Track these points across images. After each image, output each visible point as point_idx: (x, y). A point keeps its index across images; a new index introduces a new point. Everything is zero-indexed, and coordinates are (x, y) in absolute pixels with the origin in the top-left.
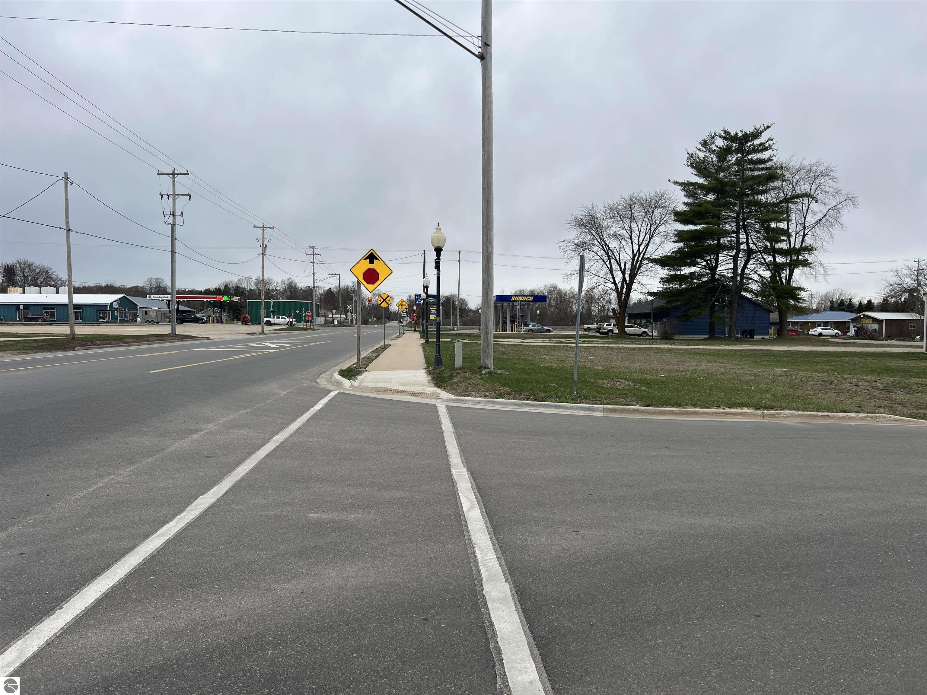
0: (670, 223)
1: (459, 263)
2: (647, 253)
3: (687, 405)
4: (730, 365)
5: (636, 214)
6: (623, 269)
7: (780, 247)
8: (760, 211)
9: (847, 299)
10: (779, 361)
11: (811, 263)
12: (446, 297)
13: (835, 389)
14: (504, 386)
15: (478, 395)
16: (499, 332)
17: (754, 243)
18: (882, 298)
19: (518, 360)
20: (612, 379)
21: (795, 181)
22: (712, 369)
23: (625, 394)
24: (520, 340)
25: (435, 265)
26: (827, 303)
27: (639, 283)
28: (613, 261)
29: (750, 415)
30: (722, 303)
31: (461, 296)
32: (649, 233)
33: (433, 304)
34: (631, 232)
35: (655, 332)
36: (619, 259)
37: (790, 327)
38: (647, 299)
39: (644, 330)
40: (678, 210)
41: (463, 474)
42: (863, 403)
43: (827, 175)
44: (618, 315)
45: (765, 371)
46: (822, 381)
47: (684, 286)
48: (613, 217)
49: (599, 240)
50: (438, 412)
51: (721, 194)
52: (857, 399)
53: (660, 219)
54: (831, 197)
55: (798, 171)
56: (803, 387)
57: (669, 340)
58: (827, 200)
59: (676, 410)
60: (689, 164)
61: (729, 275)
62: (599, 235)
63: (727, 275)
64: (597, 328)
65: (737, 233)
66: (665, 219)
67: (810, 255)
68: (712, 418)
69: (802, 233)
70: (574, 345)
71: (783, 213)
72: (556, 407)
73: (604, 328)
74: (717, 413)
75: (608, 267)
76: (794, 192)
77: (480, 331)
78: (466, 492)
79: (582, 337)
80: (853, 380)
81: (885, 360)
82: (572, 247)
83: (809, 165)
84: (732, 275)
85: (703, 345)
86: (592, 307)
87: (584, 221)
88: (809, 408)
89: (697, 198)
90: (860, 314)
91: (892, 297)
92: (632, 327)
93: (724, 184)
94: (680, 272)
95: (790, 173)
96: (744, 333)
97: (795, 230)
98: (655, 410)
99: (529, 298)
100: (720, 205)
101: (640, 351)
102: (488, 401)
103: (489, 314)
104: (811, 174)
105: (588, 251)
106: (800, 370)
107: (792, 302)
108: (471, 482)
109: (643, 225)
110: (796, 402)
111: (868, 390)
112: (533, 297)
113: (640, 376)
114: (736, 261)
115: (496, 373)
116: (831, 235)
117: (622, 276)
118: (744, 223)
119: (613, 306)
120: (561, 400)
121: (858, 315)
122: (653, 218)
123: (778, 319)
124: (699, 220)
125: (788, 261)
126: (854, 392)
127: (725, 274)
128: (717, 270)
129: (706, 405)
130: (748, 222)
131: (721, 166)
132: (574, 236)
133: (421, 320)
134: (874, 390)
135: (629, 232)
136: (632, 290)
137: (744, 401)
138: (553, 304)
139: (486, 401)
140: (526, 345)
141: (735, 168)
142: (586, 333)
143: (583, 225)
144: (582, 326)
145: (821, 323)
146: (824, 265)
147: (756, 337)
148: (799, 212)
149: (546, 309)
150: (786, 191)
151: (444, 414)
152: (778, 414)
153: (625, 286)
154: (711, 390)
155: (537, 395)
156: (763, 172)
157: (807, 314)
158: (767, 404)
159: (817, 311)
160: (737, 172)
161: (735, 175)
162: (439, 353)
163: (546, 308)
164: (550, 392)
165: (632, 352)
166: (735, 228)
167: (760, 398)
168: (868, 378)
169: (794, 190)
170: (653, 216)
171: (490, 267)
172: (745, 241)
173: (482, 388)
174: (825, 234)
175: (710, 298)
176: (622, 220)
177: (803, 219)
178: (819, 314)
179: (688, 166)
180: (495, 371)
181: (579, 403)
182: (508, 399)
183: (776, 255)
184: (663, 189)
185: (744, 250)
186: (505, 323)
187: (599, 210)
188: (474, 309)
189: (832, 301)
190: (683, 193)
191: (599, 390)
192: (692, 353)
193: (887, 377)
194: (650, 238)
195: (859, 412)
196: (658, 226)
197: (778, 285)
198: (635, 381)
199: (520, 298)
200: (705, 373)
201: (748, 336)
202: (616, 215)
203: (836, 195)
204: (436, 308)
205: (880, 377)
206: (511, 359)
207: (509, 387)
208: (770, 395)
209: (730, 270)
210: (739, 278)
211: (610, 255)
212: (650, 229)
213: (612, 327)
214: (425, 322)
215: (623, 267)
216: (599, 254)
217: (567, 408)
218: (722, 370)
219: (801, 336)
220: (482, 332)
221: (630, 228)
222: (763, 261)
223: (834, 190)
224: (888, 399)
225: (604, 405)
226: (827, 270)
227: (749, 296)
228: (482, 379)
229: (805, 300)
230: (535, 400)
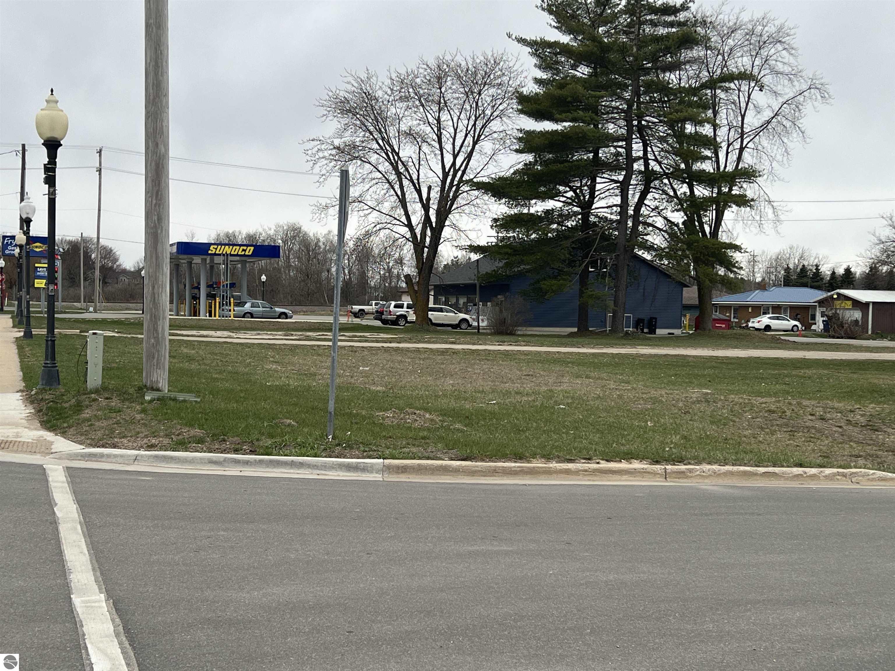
0: (510, 115)
1: (100, 174)
2: (468, 171)
3: (534, 456)
4: (612, 382)
5: (448, 96)
6: (424, 199)
7: (701, 168)
8: (669, 100)
9: (812, 266)
10: (696, 376)
11: (753, 200)
12: (70, 243)
13: (787, 425)
14: (192, 426)
15: (135, 445)
16: (185, 316)
17: (656, 160)
18: (867, 264)
19: (220, 373)
20: (401, 410)
21: (727, 49)
22: (580, 390)
23: (424, 438)
24: (226, 333)
25: (44, 176)
26: (779, 272)
27: (454, 226)
28: (406, 182)
29: (643, 473)
30: (600, 270)
31: (102, 242)
32: (472, 132)
33: (40, 256)
34: (439, 129)
35: (483, 320)
36: (418, 179)
37: (717, 315)
38: (470, 259)
39: (462, 316)
40: (525, 91)
41: (96, 604)
42: (832, 450)
43: (780, 41)
44: (416, 288)
45: (671, 394)
46: (766, 412)
47: (533, 236)
48: (407, 98)
49: (380, 142)
50: (47, 481)
51: (601, 67)
52: (822, 443)
53: (493, 106)
54: (786, 82)
55: (732, 32)
56: (734, 421)
57: (508, 337)
58: (779, 87)
59: (514, 467)
60: (545, 5)
61: (614, 217)
62: (380, 132)
63: (609, 216)
64: (377, 312)
65: (628, 140)
66: (501, 108)
67: (751, 185)
68: (579, 480)
69: (737, 145)
70: (330, 343)
71: (705, 107)
72: (292, 464)
73: (390, 312)
74: (586, 471)
75: (397, 195)
76: (725, 69)
77: (143, 313)
78: (102, 642)
79: (344, 328)
80: (817, 409)
81: (870, 374)
82: (330, 152)
83: (750, 21)
84: (619, 217)
85: (566, 345)
86: (368, 270)
87: (352, 104)
88: (743, 459)
89: (558, 72)
90: (833, 293)
91: (884, 263)
92: (441, 310)
93: (606, 49)
94: (529, 210)
95: (719, 34)
96: (638, 323)
97: (726, 138)
98: (477, 467)
99: (245, 250)
100: (599, 87)
101: (454, 356)
102: (156, 456)
103: (160, 280)
104: (754, 39)
105: (359, 162)
106: (731, 392)
107: (722, 271)
108: (113, 620)
109: (462, 116)
110: (723, 450)
111: (840, 427)
112: (252, 248)
113: (453, 404)
114: (625, 192)
115: (175, 400)
116: (786, 149)
117: (423, 212)
118: (639, 122)
119: (407, 270)
120: (304, 450)
121: (829, 294)
122: (480, 104)
123: (697, 299)
124: (560, 113)
125: (714, 195)
126: (819, 431)
127: (606, 215)
128: (593, 207)
129: (568, 457)
130: (646, 121)
131: (602, 13)
132: (333, 131)
133: (15, 289)
134: (851, 428)
135: (436, 129)
136: (441, 241)
137: (633, 449)
138: (294, 262)
139: (151, 456)
140: (237, 344)
141: (624, 19)
142: (357, 321)
143: (349, 111)
144: (349, 307)
145: (768, 308)
146: (775, 204)
147: (659, 331)
148: (733, 105)
149: (280, 273)
150: (712, 66)
151: (60, 484)
152: (690, 471)
153: (429, 233)
154: (576, 428)
155: (256, 443)
156: (674, 30)
157: (745, 291)
158: (673, 454)
159: (762, 286)
160: (629, 25)
161: (625, 33)
162: (53, 358)
163: (279, 270)
164: (282, 435)
165: (440, 357)
166: (624, 131)
167: (662, 442)
168: (840, 405)
169: (725, 66)
170: (480, 100)
171: (163, 184)
172: (642, 156)
173: (143, 430)
174: (776, 148)
175: (580, 258)
176: (423, 105)
177: (740, 119)
178: (766, 292)
179: (543, 9)
180: (173, 395)
181: (338, 457)
182: (197, 451)
183: (695, 183)
184: (499, 51)
185: (640, 172)
186: (195, 298)
187: (381, 84)
188: (132, 270)
189: (788, 267)
190: (534, 60)
191: (377, 429)
192: (547, 361)
193: (870, 403)
194: (475, 143)
195: (824, 467)
196: (489, 121)
197: (697, 238)
198: (444, 413)
199: (228, 250)
200: (568, 397)
201: (646, 330)
202: (412, 95)
203: (795, 79)
204: (46, 265)
205: (860, 403)
206: (206, 371)
207: (201, 427)
208: (678, 437)
209: (615, 209)
210: (630, 224)
211: (402, 171)
212: (474, 125)
213: (405, 309)
214: (23, 293)
215: (425, 196)
216: (380, 169)
217: (315, 467)
218: (598, 392)
219: (735, 331)
220: (146, 318)
221: (438, 120)
222: (672, 193)
223: (790, 69)
224: (872, 442)
225: (384, 459)
226: (780, 213)
227: (647, 256)
228: (144, 411)
229: (742, 268)
230: (252, 452)
